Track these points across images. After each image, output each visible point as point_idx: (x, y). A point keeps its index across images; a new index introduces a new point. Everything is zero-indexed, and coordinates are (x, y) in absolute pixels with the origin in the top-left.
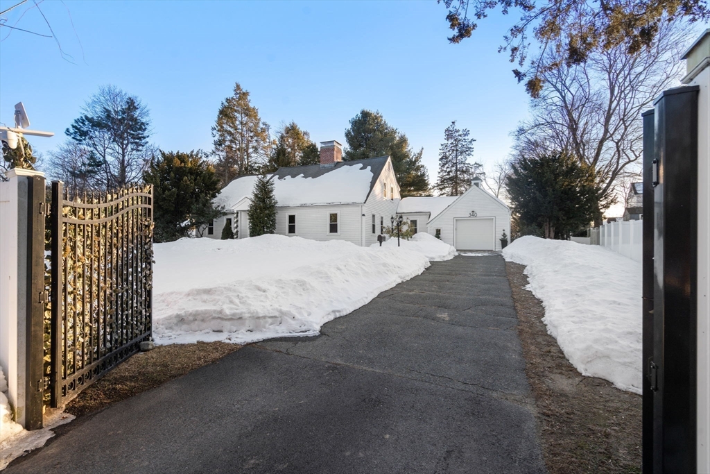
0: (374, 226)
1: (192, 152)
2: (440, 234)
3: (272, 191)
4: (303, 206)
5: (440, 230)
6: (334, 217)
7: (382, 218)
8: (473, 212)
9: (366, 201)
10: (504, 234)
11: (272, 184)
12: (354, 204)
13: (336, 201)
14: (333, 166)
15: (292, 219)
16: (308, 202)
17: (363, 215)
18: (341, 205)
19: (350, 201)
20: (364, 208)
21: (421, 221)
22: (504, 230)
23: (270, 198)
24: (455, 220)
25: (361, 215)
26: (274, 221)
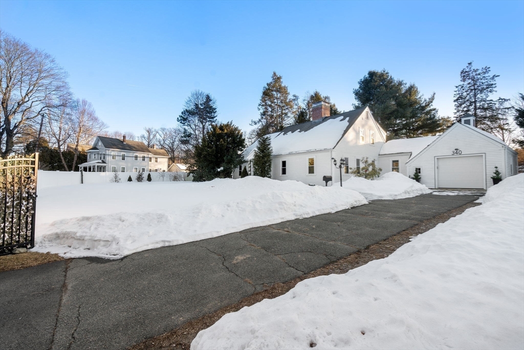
0: (347, 168)
1: (228, 123)
2: (419, 172)
3: (269, 145)
4: (290, 154)
5: (419, 169)
6: (312, 162)
7: (358, 160)
8: (457, 149)
9: (335, 147)
10: (497, 171)
11: (270, 139)
12: (325, 150)
13: (312, 148)
14: (321, 120)
15: (284, 163)
16: (293, 150)
17: (333, 159)
18: (316, 151)
19: (322, 148)
20: (333, 152)
21: (402, 160)
22: (496, 167)
23: (269, 149)
24: (436, 159)
25: (330, 159)
26: (270, 166)
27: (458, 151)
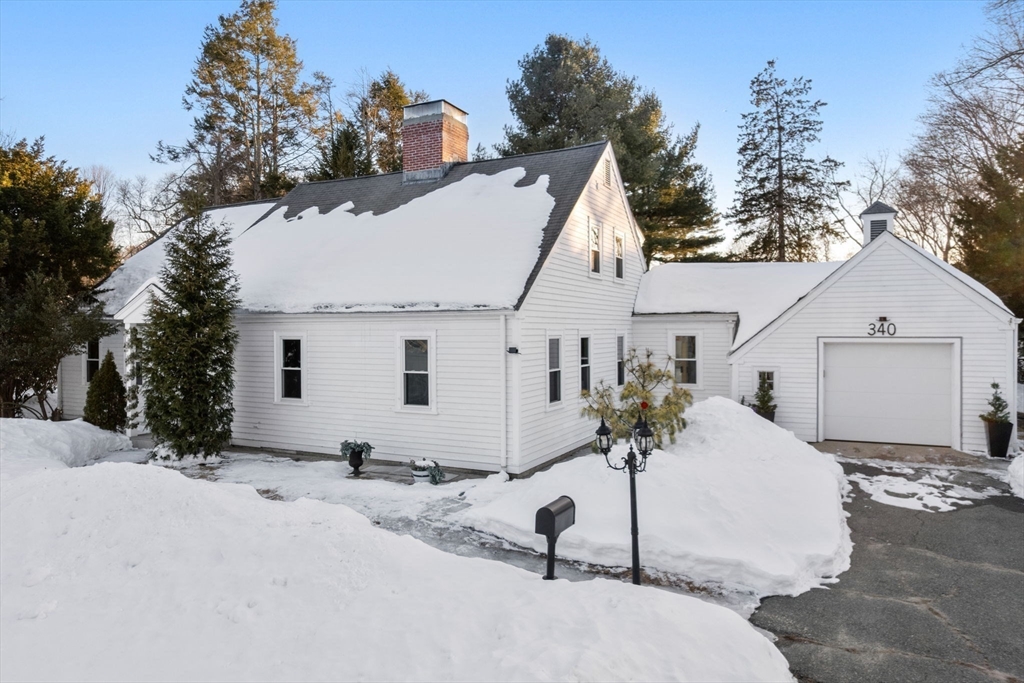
0: (555, 379)
1: (22, 144)
2: (771, 386)
3: (222, 265)
4: (322, 312)
5: (770, 378)
6: (416, 350)
7: (584, 342)
8: (883, 319)
9: (521, 299)
10: (997, 399)
11: (225, 243)
12: (481, 309)
13: (424, 296)
14: (439, 175)
15: (292, 349)
16: (338, 298)
17: (514, 351)
18: (439, 312)
19: (469, 299)
20: (514, 324)
21: (710, 343)
22: (995, 386)
23: (220, 285)
24: (821, 346)
25: (502, 351)
26: (225, 362)
27: (886, 325)
